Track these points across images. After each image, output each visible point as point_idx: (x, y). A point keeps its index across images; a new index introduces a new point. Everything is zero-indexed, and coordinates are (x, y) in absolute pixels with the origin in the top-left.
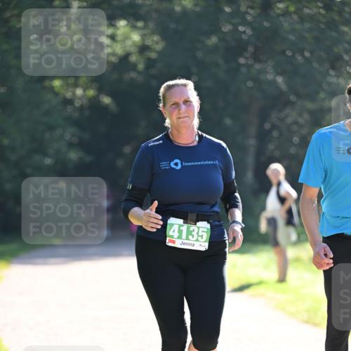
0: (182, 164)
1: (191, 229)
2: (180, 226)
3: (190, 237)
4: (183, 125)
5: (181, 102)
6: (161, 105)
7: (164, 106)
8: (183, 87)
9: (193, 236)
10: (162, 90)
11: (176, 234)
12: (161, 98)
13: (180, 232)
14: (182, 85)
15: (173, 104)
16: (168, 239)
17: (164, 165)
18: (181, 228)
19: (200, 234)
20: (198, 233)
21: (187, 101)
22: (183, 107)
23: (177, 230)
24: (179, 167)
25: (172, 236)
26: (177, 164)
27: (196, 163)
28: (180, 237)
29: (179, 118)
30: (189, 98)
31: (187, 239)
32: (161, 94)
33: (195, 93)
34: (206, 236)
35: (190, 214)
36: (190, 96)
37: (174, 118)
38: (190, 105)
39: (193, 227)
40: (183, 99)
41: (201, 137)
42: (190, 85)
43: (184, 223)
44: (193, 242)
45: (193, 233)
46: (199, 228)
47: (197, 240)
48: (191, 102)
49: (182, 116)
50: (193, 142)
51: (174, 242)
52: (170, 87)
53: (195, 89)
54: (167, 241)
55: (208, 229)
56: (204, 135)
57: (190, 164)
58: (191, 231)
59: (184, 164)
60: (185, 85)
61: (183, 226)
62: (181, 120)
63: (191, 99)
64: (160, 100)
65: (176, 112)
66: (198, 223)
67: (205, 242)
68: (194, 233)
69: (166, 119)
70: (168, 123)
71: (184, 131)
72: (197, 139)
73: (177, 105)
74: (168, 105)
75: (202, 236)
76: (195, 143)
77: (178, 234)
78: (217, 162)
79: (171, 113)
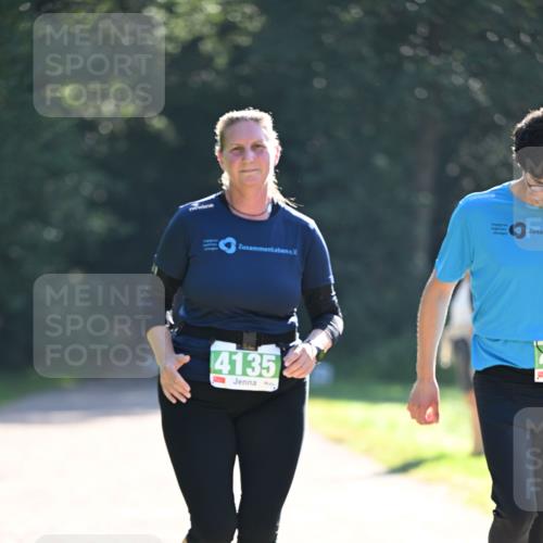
0: (237, 246)
1: (250, 358)
2: (231, 353)
3: (249, 371)
4: (248, 183)
5: (248, 147)
6: (217, 148)
7: (221, 151)
8: (252, 123)
9: (253, 369)
10: (220, 125)
11: (226, 368)
12: (218, 138)
13: (232, 363)
14: (252, 119)
15: (236, 149)
16: (212, 376)
17: (208, 244)
18: (234, 357)
19: (265, 365)
20: (261, 364)
21: (258, 146)
22: (251, 155)
23: (226, 361)
24: (232, 250)
25: (220, 372)
26: (229, 245)
27: (261, 249)
28: (232, 372)
29: (243, 171)
30: (261, 141)
31: (244, 373)
32: (218, 131)
34: (274, 368)
35: (245, 335)
36: (263, 138)
37: (235, 171)
38: (262, 151)
39: (252, 355)
40: (251, 142)
41: (276, 207)
42: (267, 120)
43: (238, 348)
44: (253, 379)
45: (253, 364)
46: (261, 355)
47: (261, 375)
48: (264, 147)
49: (247, 168)
50: (263, 213)
51: (223, 380)
52: (232, 121)
54: (212, 380)
55: (277, 356)
57: (251, 248)
58: (250, 362)
59: (241, 247)
60: (257, 120)
61: (235, 353)
62: (246, 174)
63: (265, 143)
64: (216, 141)
65: (238, 161)
66: (259, 348)
67: (273, 377)
68: (255, 364)
69: (222, 172)
70: (225, 179)
71: (250, 193)
72: (270, 209)
73: (240, 150)
74: (226, 151)
75: (268, 369)
76: (266, 217)
77: (229, 368)
78: (295, 252)
79: (231, 163)
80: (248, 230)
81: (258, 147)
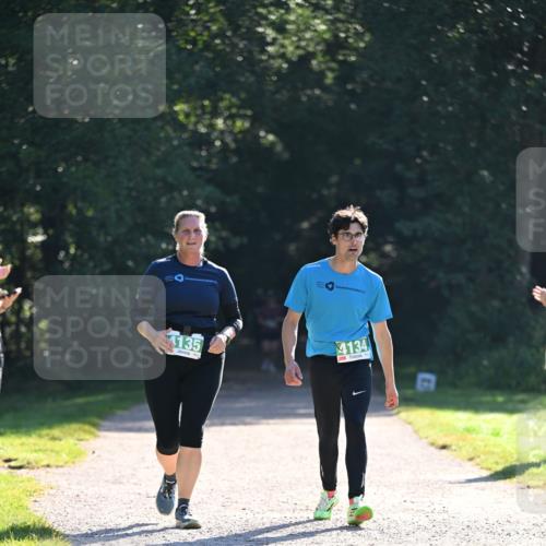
0: (184, 278)
1: (187, 339)
2: (177, 336)
4: (190, 251)
5: (192, 230)
7: (177, 230)
10: (177, 217)
14: (195, 216)
17: (169, 278)
18: (179, 339)
22: (193, 235)
24: (182, 280)
26: (179, 278)
27: (198, 280)
29: (189, 244)
33: (205, 225)
35: (185, 327)
37: (184, 244)
38: (199, 233)
40: (193, 228)
41: (205, 263)
42: (202, 217)
43: (181, 334)
48: (200, 231)
49: (191, 242)
52: (184, 216)
53: (206, 221)
55: (202, 340)
56: (209, 262)
57: (192, 279)
59: (186, 278)
60: (197, 217)
62: (190, 246)
64: (174, 226)
65: (186, 238)
66: (192, 335)
67: (199, 351)
70: (177, 248)
71: (191, 256)
72: (202, 264)
73: (188, 231)
74: (180, 231)
78: (215, 282)
79: (182, 239)
80: (190, 271)
81: (197, 231)
